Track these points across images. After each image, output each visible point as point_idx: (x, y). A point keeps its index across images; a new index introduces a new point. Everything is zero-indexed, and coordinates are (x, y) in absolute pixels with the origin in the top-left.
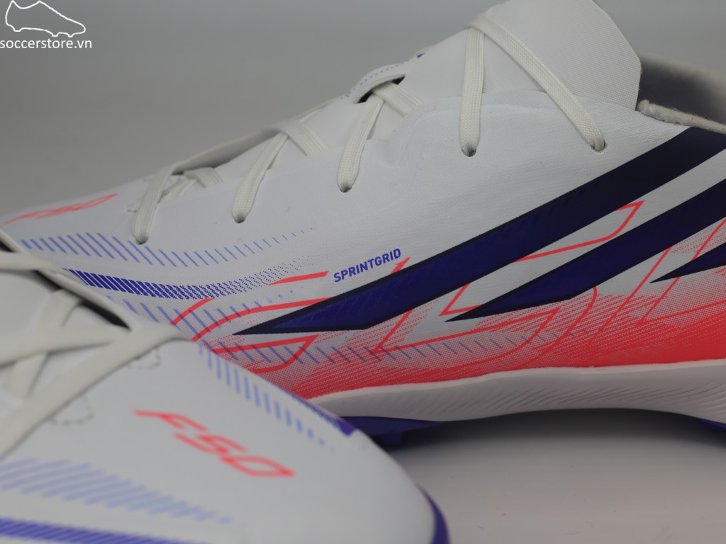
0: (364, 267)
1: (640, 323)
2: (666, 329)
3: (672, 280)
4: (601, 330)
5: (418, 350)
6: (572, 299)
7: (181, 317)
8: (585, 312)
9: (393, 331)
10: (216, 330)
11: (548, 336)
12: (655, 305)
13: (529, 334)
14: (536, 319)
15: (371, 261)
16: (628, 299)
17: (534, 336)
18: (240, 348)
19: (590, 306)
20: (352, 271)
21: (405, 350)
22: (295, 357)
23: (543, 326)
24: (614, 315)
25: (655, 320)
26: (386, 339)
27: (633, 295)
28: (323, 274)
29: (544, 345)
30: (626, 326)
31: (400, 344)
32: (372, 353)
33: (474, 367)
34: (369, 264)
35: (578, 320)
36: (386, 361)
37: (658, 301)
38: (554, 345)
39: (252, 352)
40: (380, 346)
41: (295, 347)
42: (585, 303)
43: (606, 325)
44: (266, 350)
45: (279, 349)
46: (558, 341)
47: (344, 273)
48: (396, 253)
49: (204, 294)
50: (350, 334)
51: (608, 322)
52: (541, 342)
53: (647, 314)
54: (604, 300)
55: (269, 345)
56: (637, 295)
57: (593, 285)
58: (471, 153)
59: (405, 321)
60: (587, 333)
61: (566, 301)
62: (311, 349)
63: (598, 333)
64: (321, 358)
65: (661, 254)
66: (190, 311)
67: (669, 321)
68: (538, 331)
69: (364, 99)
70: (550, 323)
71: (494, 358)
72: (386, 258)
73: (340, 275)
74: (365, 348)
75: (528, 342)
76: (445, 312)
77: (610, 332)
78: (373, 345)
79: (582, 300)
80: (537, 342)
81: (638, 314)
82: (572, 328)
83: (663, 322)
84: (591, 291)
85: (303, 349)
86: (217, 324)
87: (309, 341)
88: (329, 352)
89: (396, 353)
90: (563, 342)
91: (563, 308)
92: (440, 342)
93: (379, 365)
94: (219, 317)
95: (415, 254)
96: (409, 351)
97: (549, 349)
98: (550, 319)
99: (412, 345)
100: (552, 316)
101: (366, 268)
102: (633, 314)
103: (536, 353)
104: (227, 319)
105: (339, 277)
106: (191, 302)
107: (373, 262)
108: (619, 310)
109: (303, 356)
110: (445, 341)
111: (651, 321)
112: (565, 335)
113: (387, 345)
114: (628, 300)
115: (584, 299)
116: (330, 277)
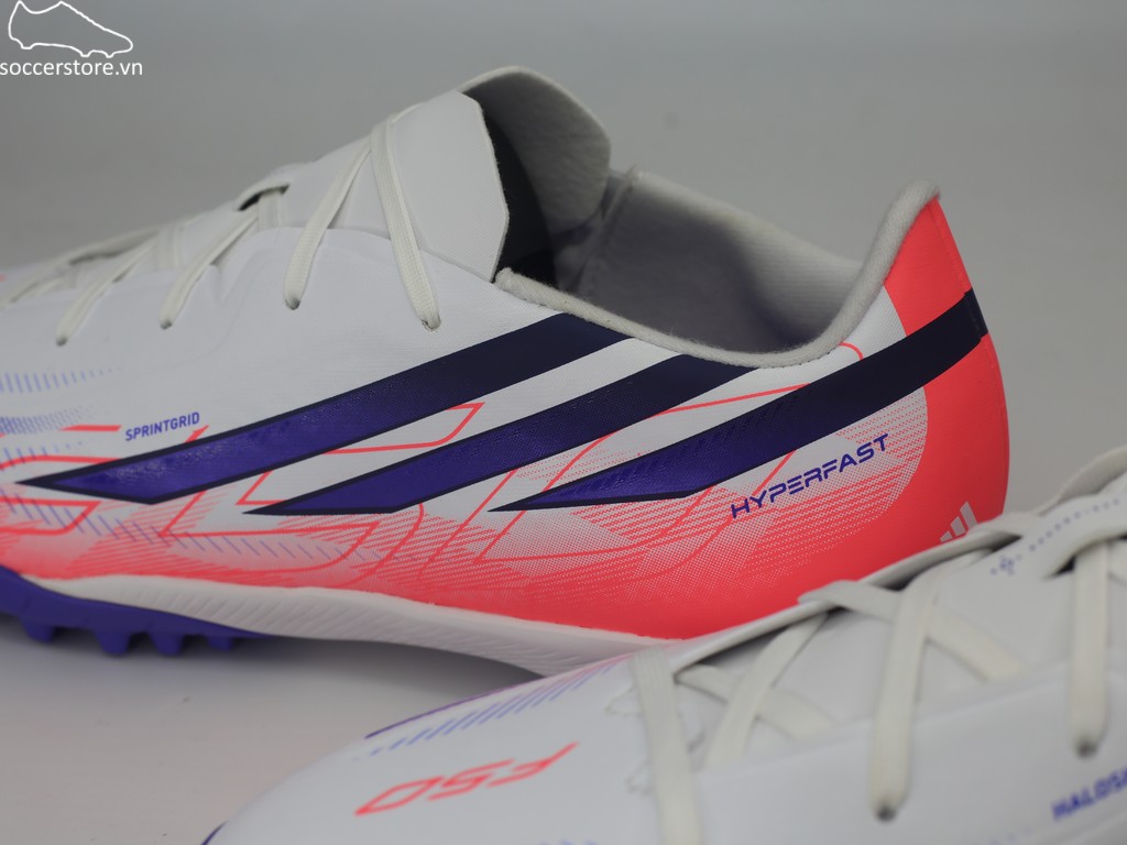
0: (158, 428)
1: (478, 560)
2: (511, 575)
3: (515, 513)
4: (432, 559)
5: (212, 543)
6: (395, 514)
8: (411, 534)
9: (182, 513)
11: (369, 554)
12: (495, 541)
13: (345, 548)
14: (352, 530)
15: (166, 422)
16: (462, 526)
17: (350, 551)
18: (20, 501)
19: (416, 526)
20: (145, 430)
21: (197, 539)
22: (76, 523)
23: (360, 541)
24: (446, 544)
25: (496, 560)
26: (174, 521)
27: (466, 523)
28: (115, 428)
29: (364, 565)
30: (462, 561)
31: (191, 531)
32: (160, 535)
33: (284, 576)
34: (164, 425)
35: (403, 542)
36: (175, 549)
37: (499, 537)
38: (377, 567)
39: (31, 508)
40: (168, 528)
41: (76, 511)
42: (409, 522)
43: (438, 554)
44: (45, 509)
45: (59, 510)
46: (381, 563)
47: (137, 431)
48: (195, 418)
50: (135, 507)
51: (439, 551)
52: (360, 561)
53: (486, 550)
54: (432, 523)
55: (48, 503)
56: (472, 524)
57: (419, 501)
58: (295, 305)
59: (196, 504)
60: (415, 560)
61: (386, 515)
62: (93, 516)
63: (428, 563)
64: (105, 531)
65: (503, 476)
67: (514, 565)
68: (354, 547)
69: (245, 206)
70: (368, 538)
71: (307, 569)
72: (183, 421)
73: (132, 433)
74: (152, 528)
75: (344, 556)
76: (242, 502)
77: (442, 565)
78: (161, 525)
79: (405, 517)
80: (354, 558)
81: (476, 548)
82: (396, 549)
83: (507, 565)
84: (416, 508)
85: (84, 515)
86: (1, 466)
87: (91, 506)
88: (113, 525)
89: (186, 540)
90: (387, 566)
91: (383, 523)
92: (238, 537)
93: (170, 551)
94: (3, 459)
95: (217, 422)
96: (202, 540)
97: (372, 572)
98: (368, 533)
99: (205, 535)
100: (371, 530)
101: (160, 430)
102: (470, 547)
103: (356, 573)
104: (12, 462)
105: (131, 435)
107: (169, 424)
108: (451, 539)
109: (84, 523)
110: (244, 537)
111: (490, 561)
112: (389, 557)
113: (176, 529)
114: (461, 528)
115: (409, 516)
116: (121, 434)
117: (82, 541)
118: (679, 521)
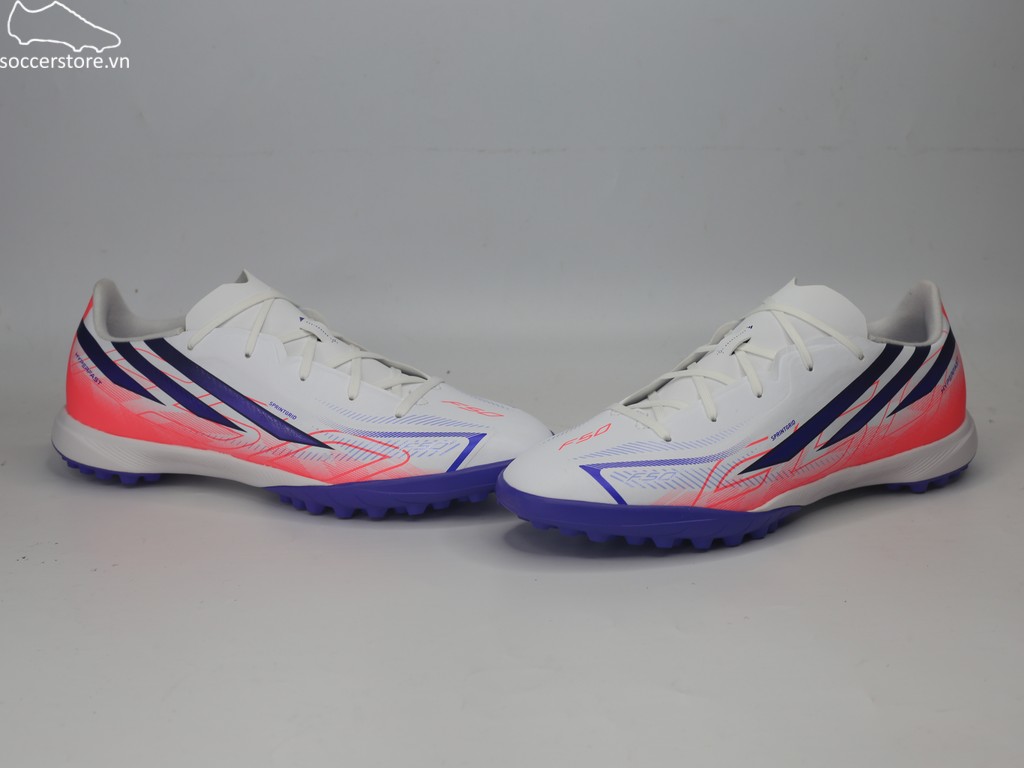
0: (782, 431)
1: (883, 438)
2: (892, 439)
3: (893, 415)
4: (870, 444)
6: (859, 431)
7: (712, 471)
8: (863, 437)
9: (799, 460)
10: (729, 474)
11: (851, 451)
12: (887, 429)
13: (843, 453)
14: (847, 444)
15: (784, 428)
17: (846, 452)
18: (742, 481)
19: (865, 433)
20: (778, 434)
22: (764, 480)
23: (849, 447)
24: (874, 436)
25: (889, 435)
26: (797, 464)
27: (880, 425)
28: (767, 438)
29: (849, 456)
30: (879, 441)
31: (802, 466)
32: (791, 472)
33: (825, 472)
34: (784, 430)
35: (861, 441)
36: (797, 476)
37: (888, 427)
38: (852, 456)
39: (747, 482)
40: (794, 468)
41: (763, 476)
42: (863, 432)
44: (752, 480)
45: (757, 477)
47: (775, 436)
48: (793, 422)
49: (719, 458)
50: (783, 464)
51: (872, 440)
53: (886, 432)
54: (870, 429)
55: (753, 477)
57: (866, 423)
58: (811, 370)
59: (803, 454)
60: (864, 447)
61: (857, 433)
62: (769, 475)
65: (888, 403)
66: (715, 467)
67: (894, 435)
68: (847, 450)
69: (733, 354)
70: (851, 444)
71: (832, 466)
72: (790, 425)
74: (789, 470)
75: (844, 456)
76: (816, 447)
77: (872, 445)
78: (791, 468)
80: (847, 455)
81: (882, 434)
82: (859, 445)
83: (891, 436)
84: (865, 426)
85: (766, 476)
86: (730, 471)
87: (768, 471)
88: (776, 475)
89: (800, 470)
90: (855, 453)
91: (856, 436)
92: (815, 462)
93: (794, 478)
94: (729, 468)
95: (801, 422)
96: (804, 469)
97: (850, 458)
98: (852, 442)
99: (806, 466)
101: (784, 432)
103: (846, 461)
104: (733, 468)
105: (774, 438)
106: (715, 463)
107: (786, 428)
108: (875, 433)
109: (767, 479)
111: (887, 436)
112: (857, 449)
113: (797, 467)
114: (878, 428)
115: (863, 430)
116: (770, 439)
117: (767, 486)
118: (932, 400)
